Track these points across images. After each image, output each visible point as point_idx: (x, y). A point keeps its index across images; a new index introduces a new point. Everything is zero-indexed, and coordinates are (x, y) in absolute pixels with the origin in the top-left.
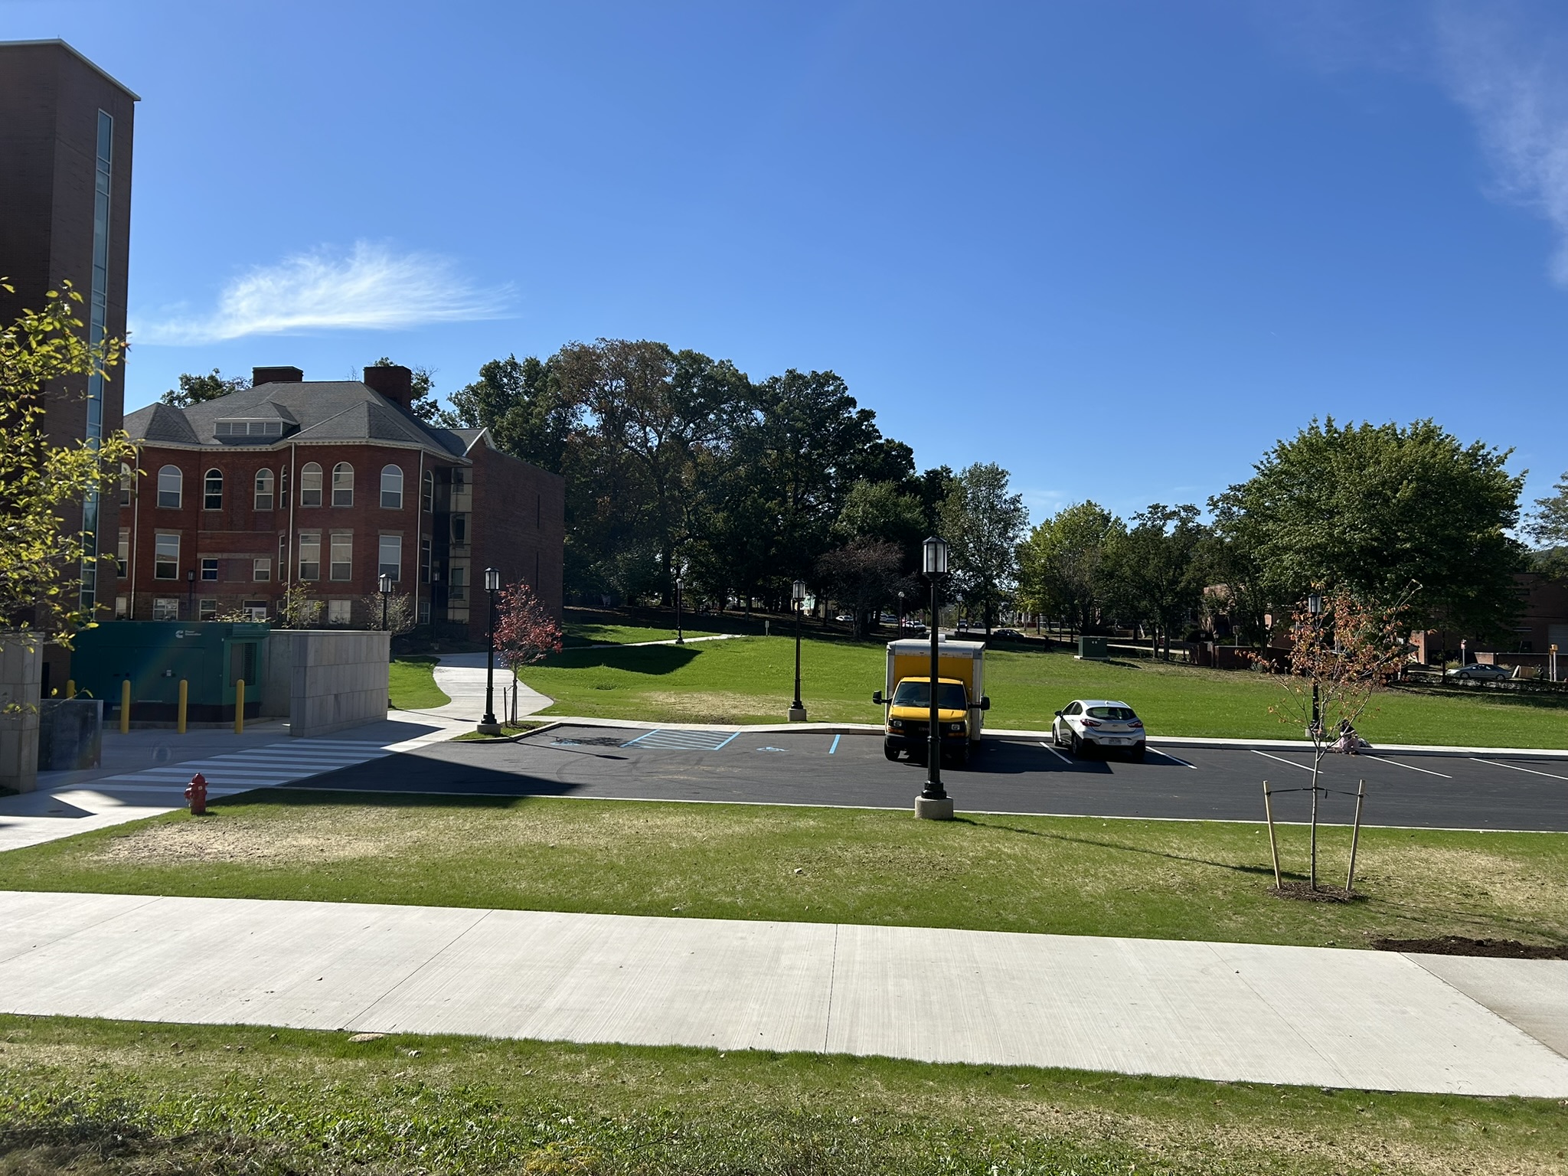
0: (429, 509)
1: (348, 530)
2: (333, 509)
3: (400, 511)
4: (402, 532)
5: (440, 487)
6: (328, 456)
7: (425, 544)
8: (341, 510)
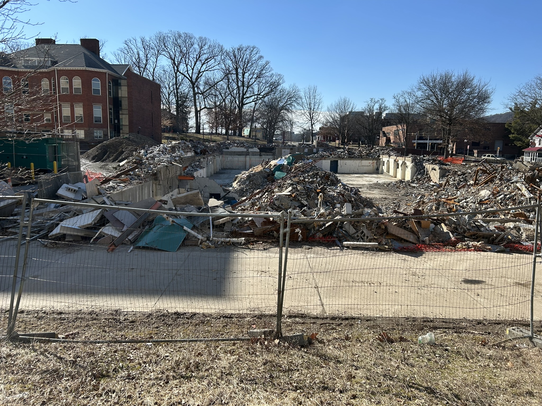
0: (111, 96)
1: (80, 103)
2: (74, 95)
3: (100, 96)
4: (101, 104)
5: (114, 87)
6: (70, 74)
7: (110, 109)
8: (77, 95)
